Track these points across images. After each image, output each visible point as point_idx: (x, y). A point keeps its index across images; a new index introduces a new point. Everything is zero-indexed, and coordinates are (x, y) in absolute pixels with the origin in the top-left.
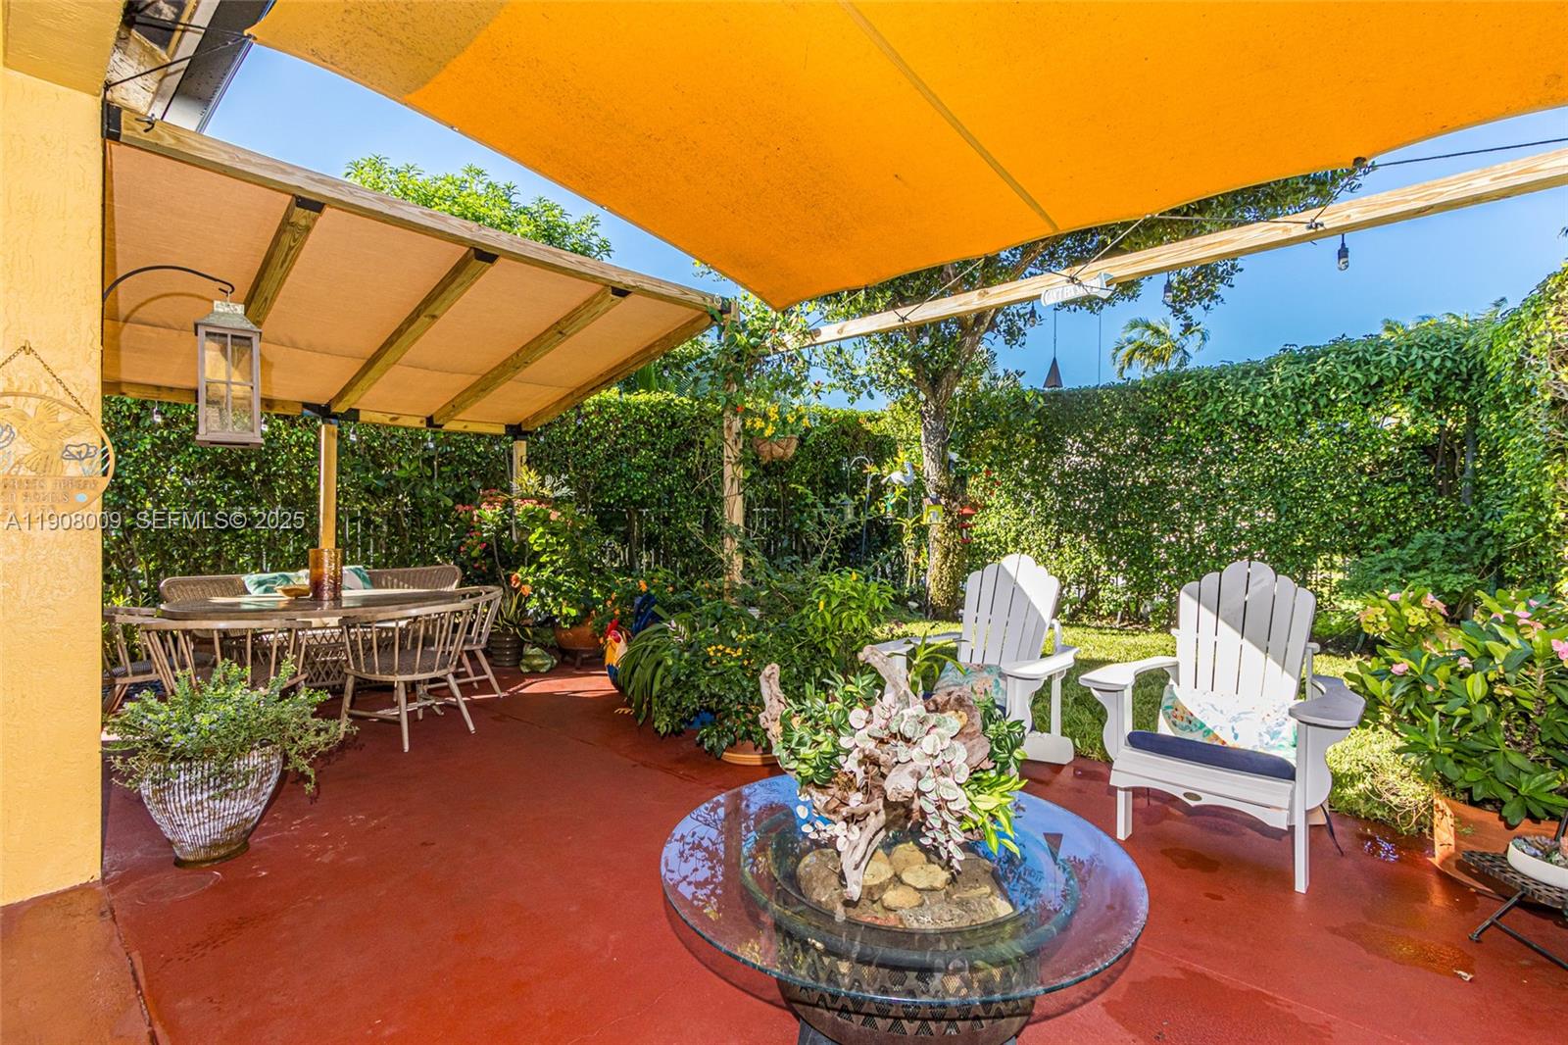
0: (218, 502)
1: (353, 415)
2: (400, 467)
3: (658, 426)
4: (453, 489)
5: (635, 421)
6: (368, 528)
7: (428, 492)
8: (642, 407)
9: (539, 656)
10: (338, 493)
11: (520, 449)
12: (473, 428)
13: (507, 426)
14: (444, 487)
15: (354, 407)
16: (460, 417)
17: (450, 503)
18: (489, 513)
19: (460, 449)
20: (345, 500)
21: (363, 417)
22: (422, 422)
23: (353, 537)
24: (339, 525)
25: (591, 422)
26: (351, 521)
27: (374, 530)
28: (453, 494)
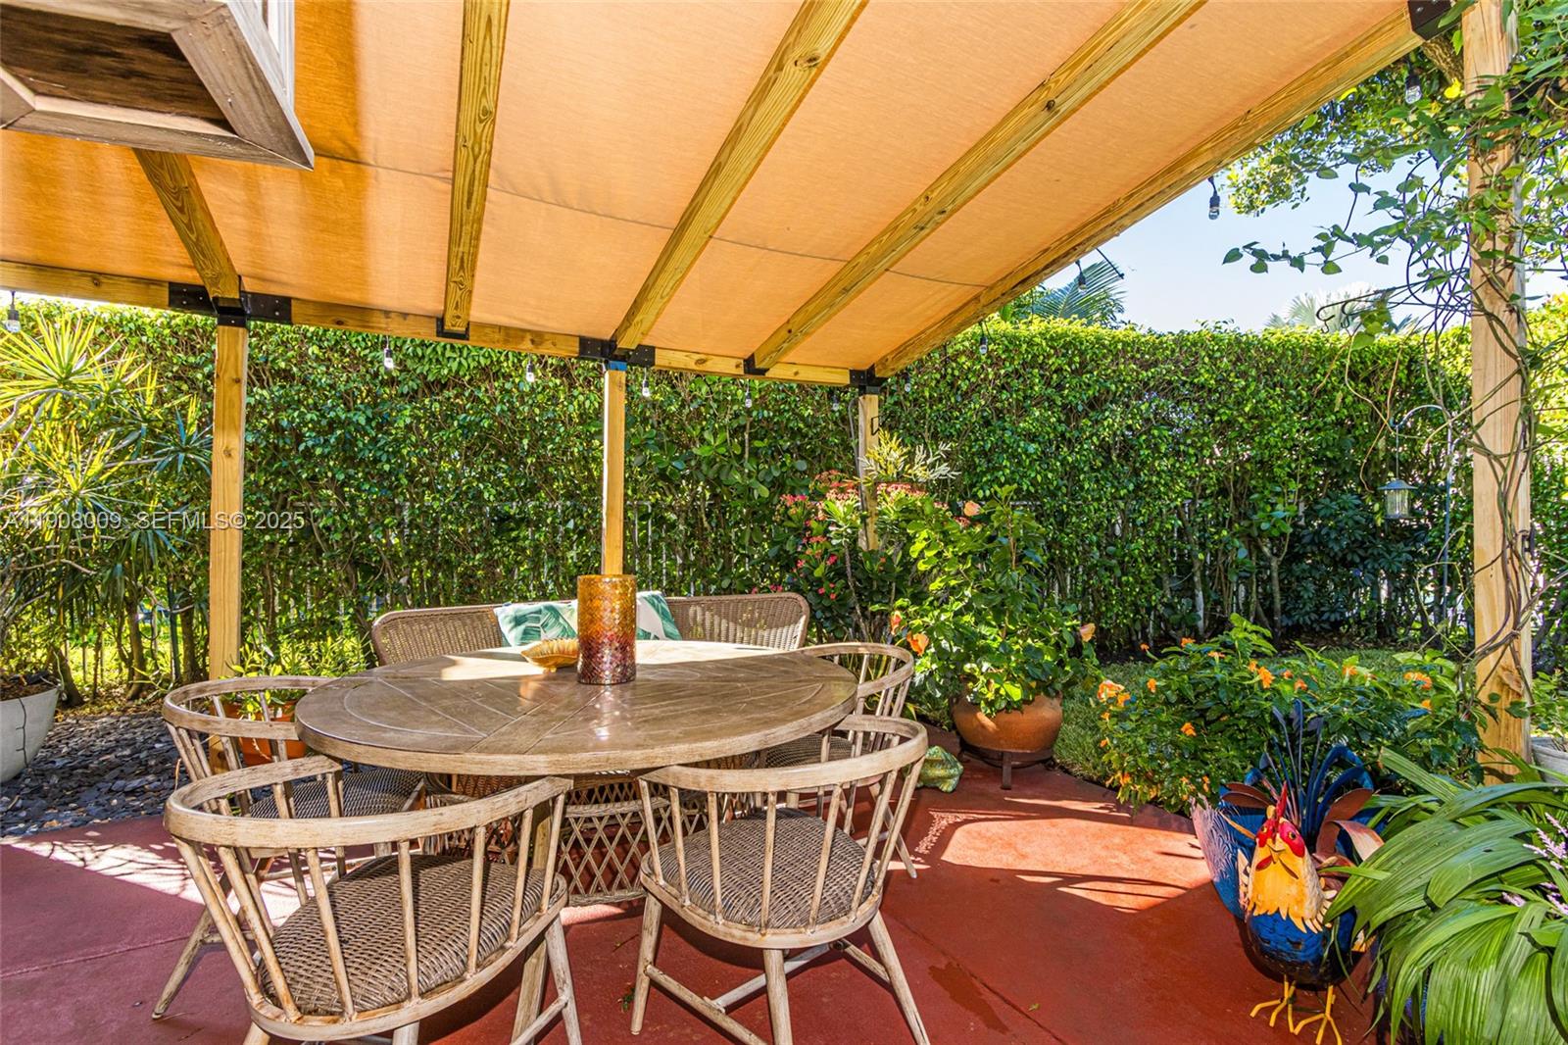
0: (486, 495)
1: (644, 356)
2: (703, 440)
3: (1059, 370)
4: (769, 472)
5: (1024, 364)
6: (660, 527)
7: (737, 477)
8: (1037, 340)
9: (941, 763)
10: (626, 480)
11: (870, 407)
12: (808, 375)
13: (852, 372)
14: (758, 471)
15: (647, 342)
16: (790, 357)
17: (765, 493)
18: (839, 506)
19: (781, 412)
20: (635, 491)
21: (661, 359)
22: (737, 366)
23: (644, 540)
24: (627, 523)
25: (960, 367)
26: (641, 519)
27: (667, 531)
28: (769, 479)
